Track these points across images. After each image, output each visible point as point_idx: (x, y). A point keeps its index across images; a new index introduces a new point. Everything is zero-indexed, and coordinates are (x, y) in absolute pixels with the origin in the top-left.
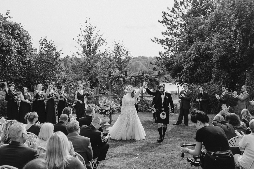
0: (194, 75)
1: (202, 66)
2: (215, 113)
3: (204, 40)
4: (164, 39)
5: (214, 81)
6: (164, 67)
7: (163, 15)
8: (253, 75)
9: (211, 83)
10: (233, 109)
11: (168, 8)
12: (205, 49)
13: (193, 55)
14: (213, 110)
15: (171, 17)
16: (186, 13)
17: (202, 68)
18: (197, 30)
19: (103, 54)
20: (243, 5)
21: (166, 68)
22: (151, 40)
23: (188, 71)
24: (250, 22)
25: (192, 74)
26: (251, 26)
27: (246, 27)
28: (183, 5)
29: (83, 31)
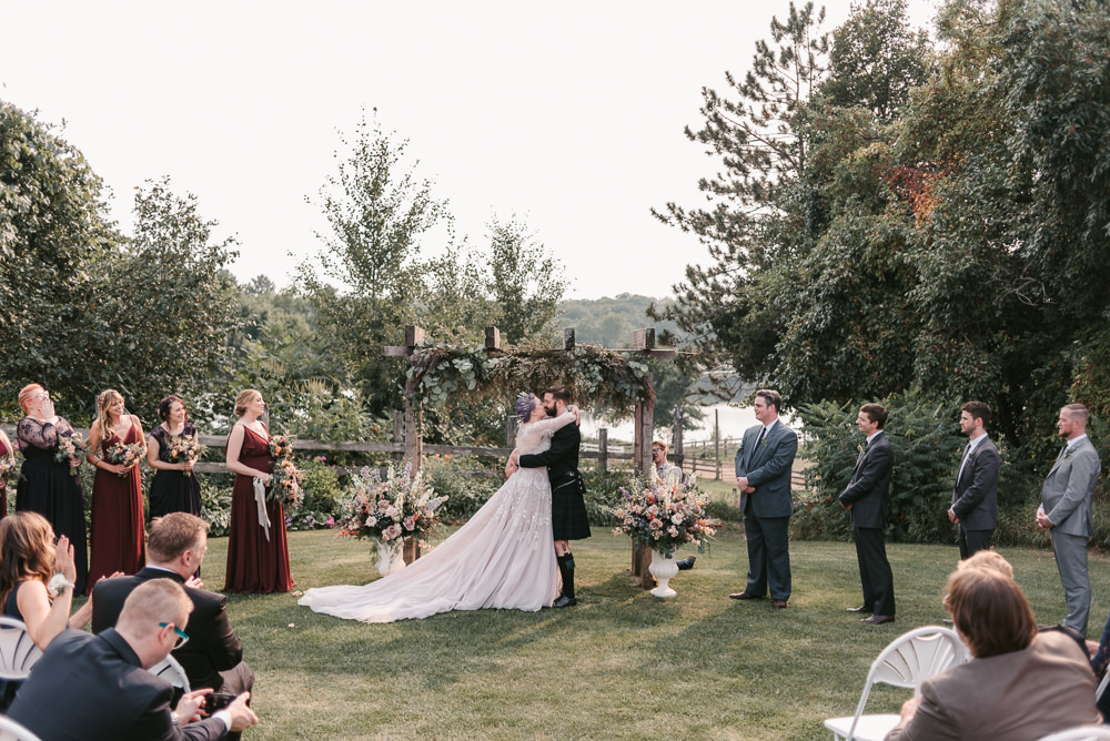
0: (835, 364)
1: (870, 323)
2: (925, 539)
3: (879, 206)
4: (710, 209)
5: (925, 390)
6: (706, 329)
7: (704, 106)
8: (1108, 362)
9: (910, 399)
10: (1011, 519)
11: (729, 78)
12: (886, 246)
13: (830, 275)
14: (919, 522)
15: (741, 113)
16: (804, 98)
17: (869, 330)
18: (851, 164)
19: (433, 267)
20: (1067, 35)
21: (714, 336)
22: (654, 213)
23: (806, 345)
24: (1095, 114)
25: (825, 357)
26: (1101, 135)
27: (1078, 137)
28: (791, 64)
29: (347, 163)
